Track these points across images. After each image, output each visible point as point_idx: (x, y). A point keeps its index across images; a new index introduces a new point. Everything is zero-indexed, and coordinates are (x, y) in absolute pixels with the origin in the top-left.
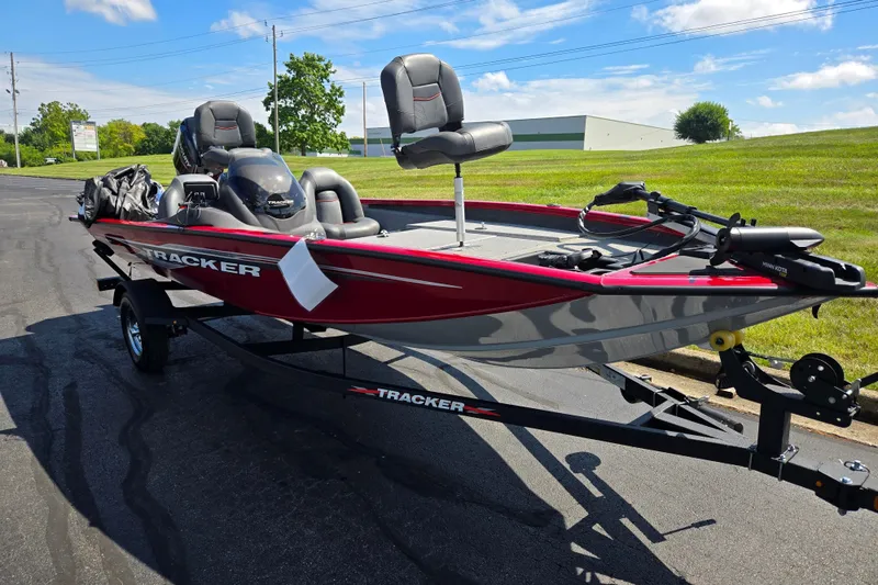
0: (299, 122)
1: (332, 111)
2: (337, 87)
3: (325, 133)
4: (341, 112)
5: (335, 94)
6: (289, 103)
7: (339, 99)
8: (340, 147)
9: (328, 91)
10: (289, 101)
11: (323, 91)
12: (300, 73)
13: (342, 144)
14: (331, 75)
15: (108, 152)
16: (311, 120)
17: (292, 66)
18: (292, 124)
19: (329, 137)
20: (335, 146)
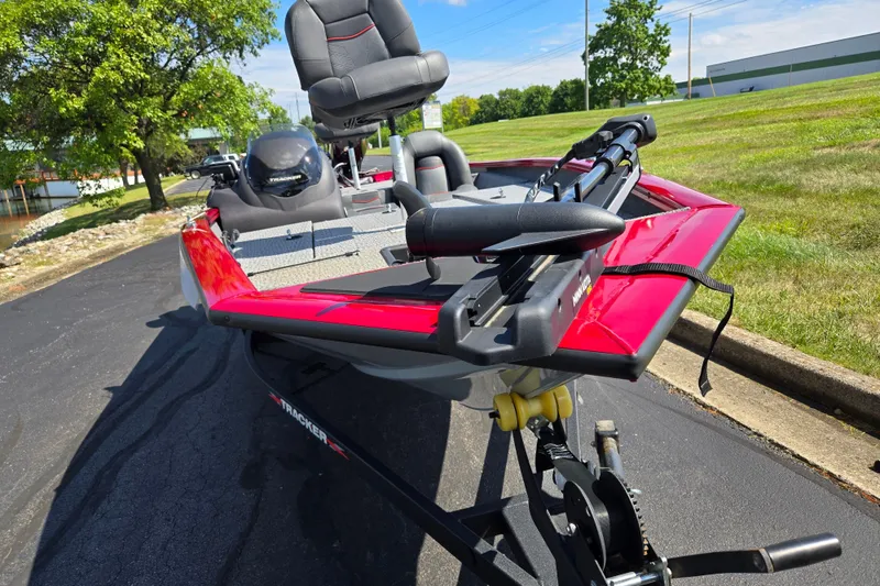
0: (618, 71)
1: (656, 53)
2: (662, 24)
3: (647, 79)
4: (666, 53)
5: (660, 34)
6: (610, 52)
7: (664, 39)
8: (664, 92)
9: (651, 32)
10: (608, 50)
11: (646, 33)
12: (620, 17)
13: (668, 88)
14: (656, 12)
15: (450, 127)
16: (632, 67)
17: (613, 12)
18: (609, 75)
19: (651, 82)
20: (658, 92)
